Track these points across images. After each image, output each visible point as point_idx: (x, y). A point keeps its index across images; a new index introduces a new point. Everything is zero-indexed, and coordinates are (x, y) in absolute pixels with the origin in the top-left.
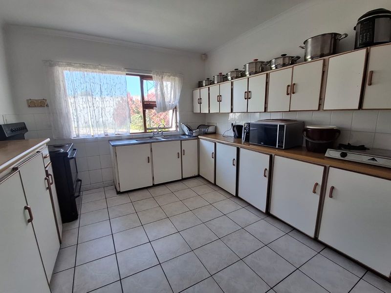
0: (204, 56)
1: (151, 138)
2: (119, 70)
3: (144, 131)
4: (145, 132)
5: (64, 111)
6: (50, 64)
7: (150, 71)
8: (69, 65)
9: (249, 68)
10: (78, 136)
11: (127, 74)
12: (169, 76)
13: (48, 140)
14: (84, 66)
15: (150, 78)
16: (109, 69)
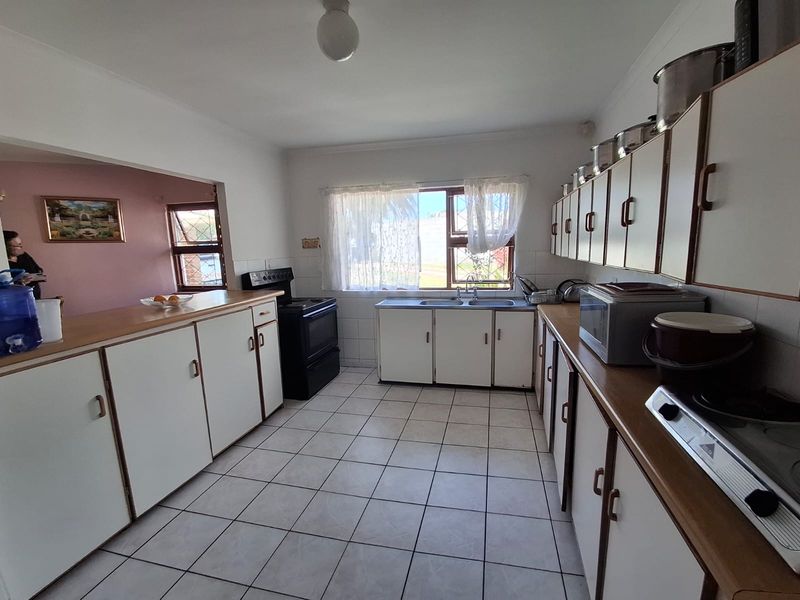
0: (588, 126)
1: (453, 299)
2: (409, 186)
3: (445, 286)
4: (449, 287)
5: (336, 253)
6: (325, 192)
7: (461, 180)
8: (346, 189)
9: (599, 157)
10: (348, 288)
11: (421, 191)
12: (496, 184)
13: (283, 292)
14: (363, 188)
15: (461, 191)
16: (394, 188)
